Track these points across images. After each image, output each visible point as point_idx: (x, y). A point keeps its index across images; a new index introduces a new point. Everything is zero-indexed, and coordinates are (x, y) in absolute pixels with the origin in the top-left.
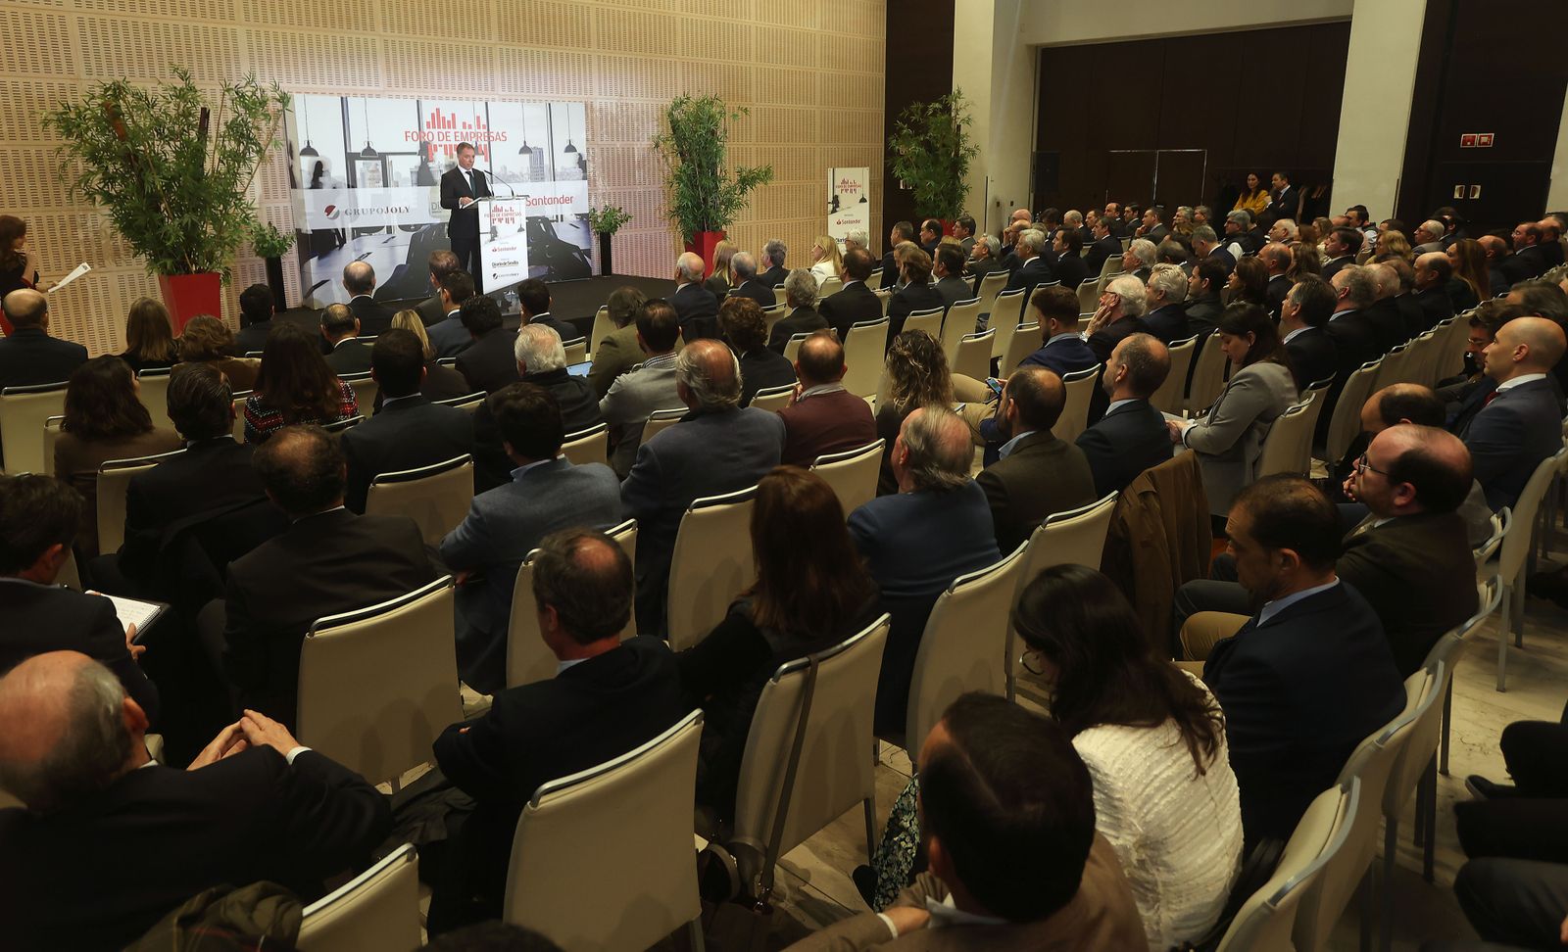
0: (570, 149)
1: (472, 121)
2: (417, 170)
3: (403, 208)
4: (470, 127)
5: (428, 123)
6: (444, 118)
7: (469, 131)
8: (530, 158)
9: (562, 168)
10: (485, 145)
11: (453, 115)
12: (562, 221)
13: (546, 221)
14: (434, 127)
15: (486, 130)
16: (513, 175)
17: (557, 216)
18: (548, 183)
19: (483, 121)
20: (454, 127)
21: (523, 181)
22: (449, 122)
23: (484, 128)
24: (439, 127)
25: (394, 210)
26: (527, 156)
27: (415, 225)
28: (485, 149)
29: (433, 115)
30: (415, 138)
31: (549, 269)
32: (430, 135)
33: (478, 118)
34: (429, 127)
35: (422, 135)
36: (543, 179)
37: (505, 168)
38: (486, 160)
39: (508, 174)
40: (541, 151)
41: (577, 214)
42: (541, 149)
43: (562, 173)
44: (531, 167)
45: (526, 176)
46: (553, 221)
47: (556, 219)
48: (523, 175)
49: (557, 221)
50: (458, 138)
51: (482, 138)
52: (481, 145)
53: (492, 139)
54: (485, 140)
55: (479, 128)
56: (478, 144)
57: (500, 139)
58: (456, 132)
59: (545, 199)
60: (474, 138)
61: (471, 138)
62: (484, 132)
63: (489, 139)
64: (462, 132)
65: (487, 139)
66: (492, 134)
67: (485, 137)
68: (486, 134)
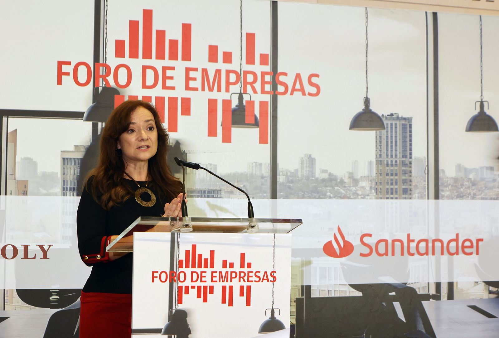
2: (80, 155)
3: (33, 249)
4: (228, 57)
5: (120, 44)
6: (161, 34)
9: (459, 167)
10: (263, 104)
11: (187, 29)
12: (451, 296)
14: (134, 54)
17: (438, 286)
20: (187, 56)
21: (356, 196)
22: (173, 43)
24: (147, 55)
25: (9, 252)
27: (61, 292)
28: (263, 111)
29: (133, 25)
30: (82, 78)
32: (123, 73)
33: (251, 38)
34: (120, 52)
35: (102, 71)
36: (407, 193)
37: (311, 161)
38: (263, 140)
39: (318, 175)
41: (488, 283)
42: (409, 120)
43: (456, 180)
44: (379, 162)
45: (365, 184)
46: (427, 297)
47: (433, 291)
48: (356, 182)
49: (437, 297)
50: (197, 84)
51: (258, 86)
52: (251, 103)
53: (281, 89)
54: (263, 92)
55: (250, 60)
56: (246, 98)
57: (302, 90)
58: (188, 70)
59: (410, 241)
60: (234, 84)
61: (228, 83)
62: (263, 74)
63: (274, 88)
64: (205, 71)
65: (268, 88)
66: (282, 78)
67: (263, 83)
68: (268, 78)
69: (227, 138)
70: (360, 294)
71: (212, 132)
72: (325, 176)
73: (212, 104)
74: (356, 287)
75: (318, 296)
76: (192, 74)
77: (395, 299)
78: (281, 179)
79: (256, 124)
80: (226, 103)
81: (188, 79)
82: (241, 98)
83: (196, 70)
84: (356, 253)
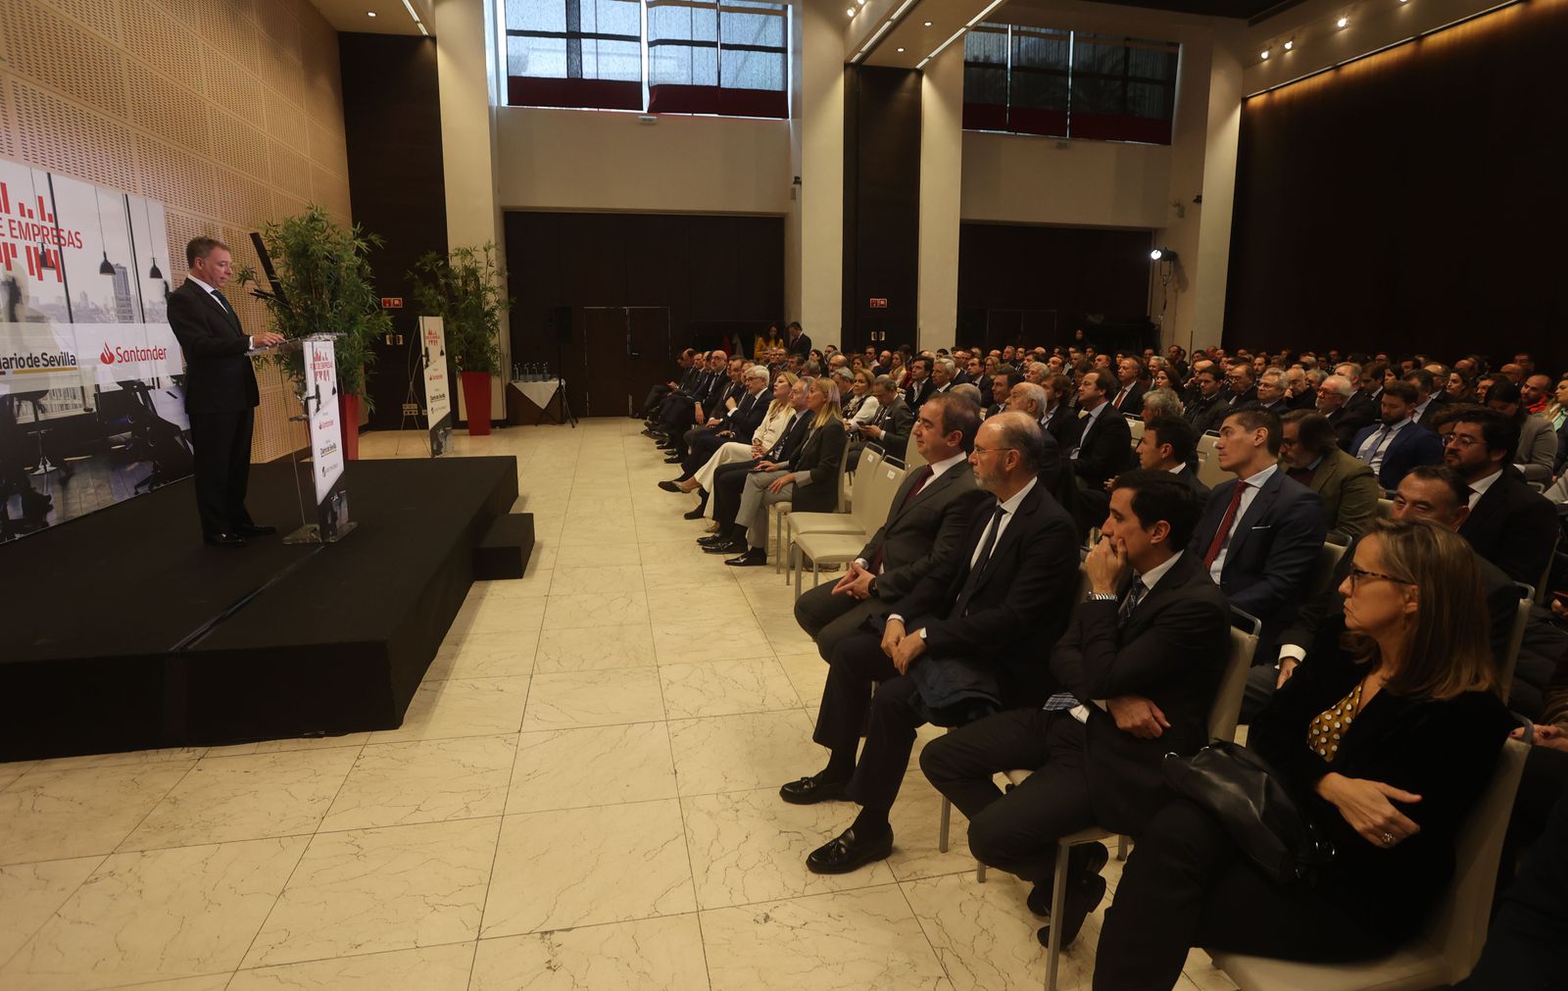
0: (155, 273)
1: (31, 204)
4: (31, 215)
7: (31, 221)
8: (114, 280)
9: (150, 301)
10: (55, 252)
11: (5, 188)
12: (159, 387)
13: (143, 388)
15: (53, 225)
16: (97, 310)
17: (153, 380)
18: (138, 326)
19: (48, 210)
20: (8, 211)
21: (110, 321)
23: (51, 221)
26: (109, 278)
28: (56, 258)
31: (155, 467)
33: (41, 199)
36: (131, 319)
37: (86, 295)
39: (91, 307)
40: (125, 274)
41: (172, 377)
42: (125, 268)
43: (150, 310)
44: (116, 298)
45: (112, 313)
46: (150, 388)
47: (151, 384)
48: (108, 311)
49: (153, 388)
50: (16, 233)
51: (50, 237)
52: (49, 251)
53: (62, 242)
54: (54, 243)
55: (43, 219)
56: (45, 248)
57: (73, 243)
58: (10, 221)
59: (138, 351)
60: (38, 235)
61: (34, 235)
62: (52, 229)
63: (59, 241)
64: (19, 222)
65: (56, 240)
66: (62, 233)
67: (53, 236)
68: (55, 233)
69: (40, 278)
70: (121, 388)
71: (32, 273)
72: (94, 307)
73: (28, 249)
74: (119, 383)
75: (107, 391)
76: (13, 225)
77: (137, 390)
78: (73, 309)
79: (53, 267)
80: (36, 249)
81: (12, 229)
82: (43, 247)
83: (14, 221)
84: (116, 361)
